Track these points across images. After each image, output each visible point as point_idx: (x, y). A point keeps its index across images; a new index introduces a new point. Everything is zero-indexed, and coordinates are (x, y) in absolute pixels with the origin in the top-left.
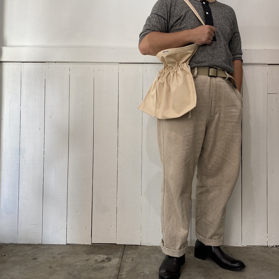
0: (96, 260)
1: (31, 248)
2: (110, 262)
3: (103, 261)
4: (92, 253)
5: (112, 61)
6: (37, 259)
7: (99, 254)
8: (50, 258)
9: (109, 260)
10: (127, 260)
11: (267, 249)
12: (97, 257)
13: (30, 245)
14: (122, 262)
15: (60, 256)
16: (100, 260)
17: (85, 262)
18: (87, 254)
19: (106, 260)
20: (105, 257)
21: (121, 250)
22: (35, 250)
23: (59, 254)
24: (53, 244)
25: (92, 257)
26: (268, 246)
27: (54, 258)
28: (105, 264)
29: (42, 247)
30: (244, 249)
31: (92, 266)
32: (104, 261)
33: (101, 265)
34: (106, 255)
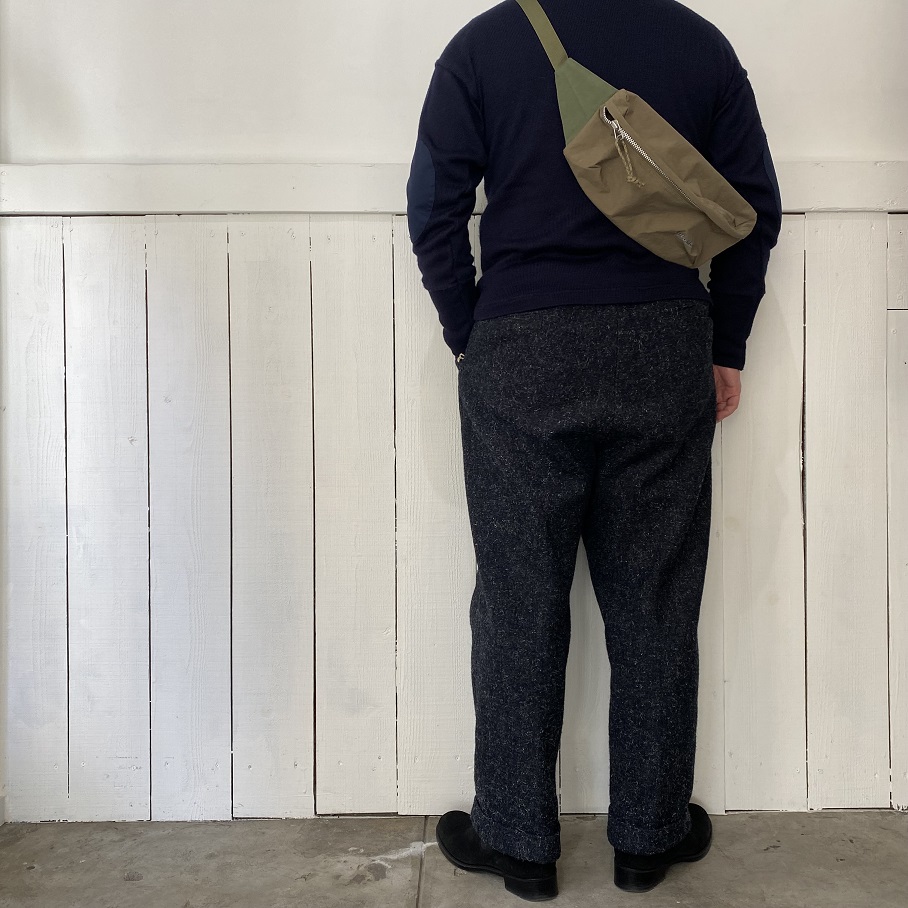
0: (338, 877)
1: (116, 838)
2: (384, 883)
3: (358, 879)
4: (320, 848)
5: (369, 210)
6: (140, 878)
7: (345, 851)
8: (181, 873)
9: (379, 872)
10: (438, 873)
11: (890, 817)
12: (339, 866)
13: (111, 825)
14: (423, 878)
15: (213, 864)
16: (349, 874)
17: (301, 883)
18: (303, 853)
19: (370, 876)
20: (366, 861)
21: (413, 834)
22: (129, 843)
23: (211, 856)
24: (189, 820)
25: (323, 864)
26: (891, 808)
27: (195, 870)
28: (368, 890)
29: (152, 834)
30: (817, 820)
31: (325, 898)
32: (363, 877)
33: (354, 892)
34: (369, 855)
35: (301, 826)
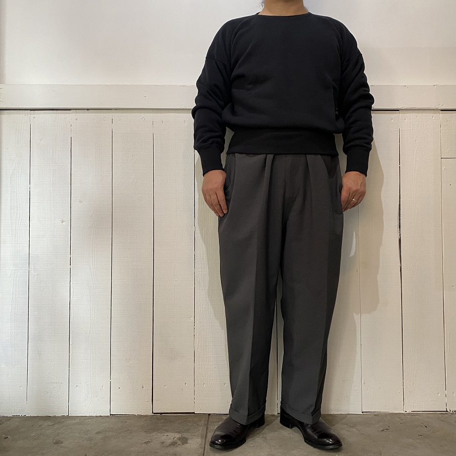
0: (163, 443)
1: (50, 423)
2: (186, 446)
4: (154, 429)
5: (182, 107)
7: (167, 431)
8: (83, 441)
9: (184, 441)
11: (446, 416)
12: (164, 437)
13: (48, 418)
15: (100, 436)
16: (169, 441)
17: (144, 445)
18: (146, 432)
19: (179, 442)
20: (178, 436)
21: (202, 423)
22: (57, 426)
23: (98, 433)
24: (88, 415)
25: (155, 436)
26: (447, 411)
27: (90, 439)
28: (178, 449)
29: (70, 422)
30: (409, 417)
31: (156, 452)
32: (176, 443)
33: (171, 450)
34: (179, 432)
35: (145, 418)
